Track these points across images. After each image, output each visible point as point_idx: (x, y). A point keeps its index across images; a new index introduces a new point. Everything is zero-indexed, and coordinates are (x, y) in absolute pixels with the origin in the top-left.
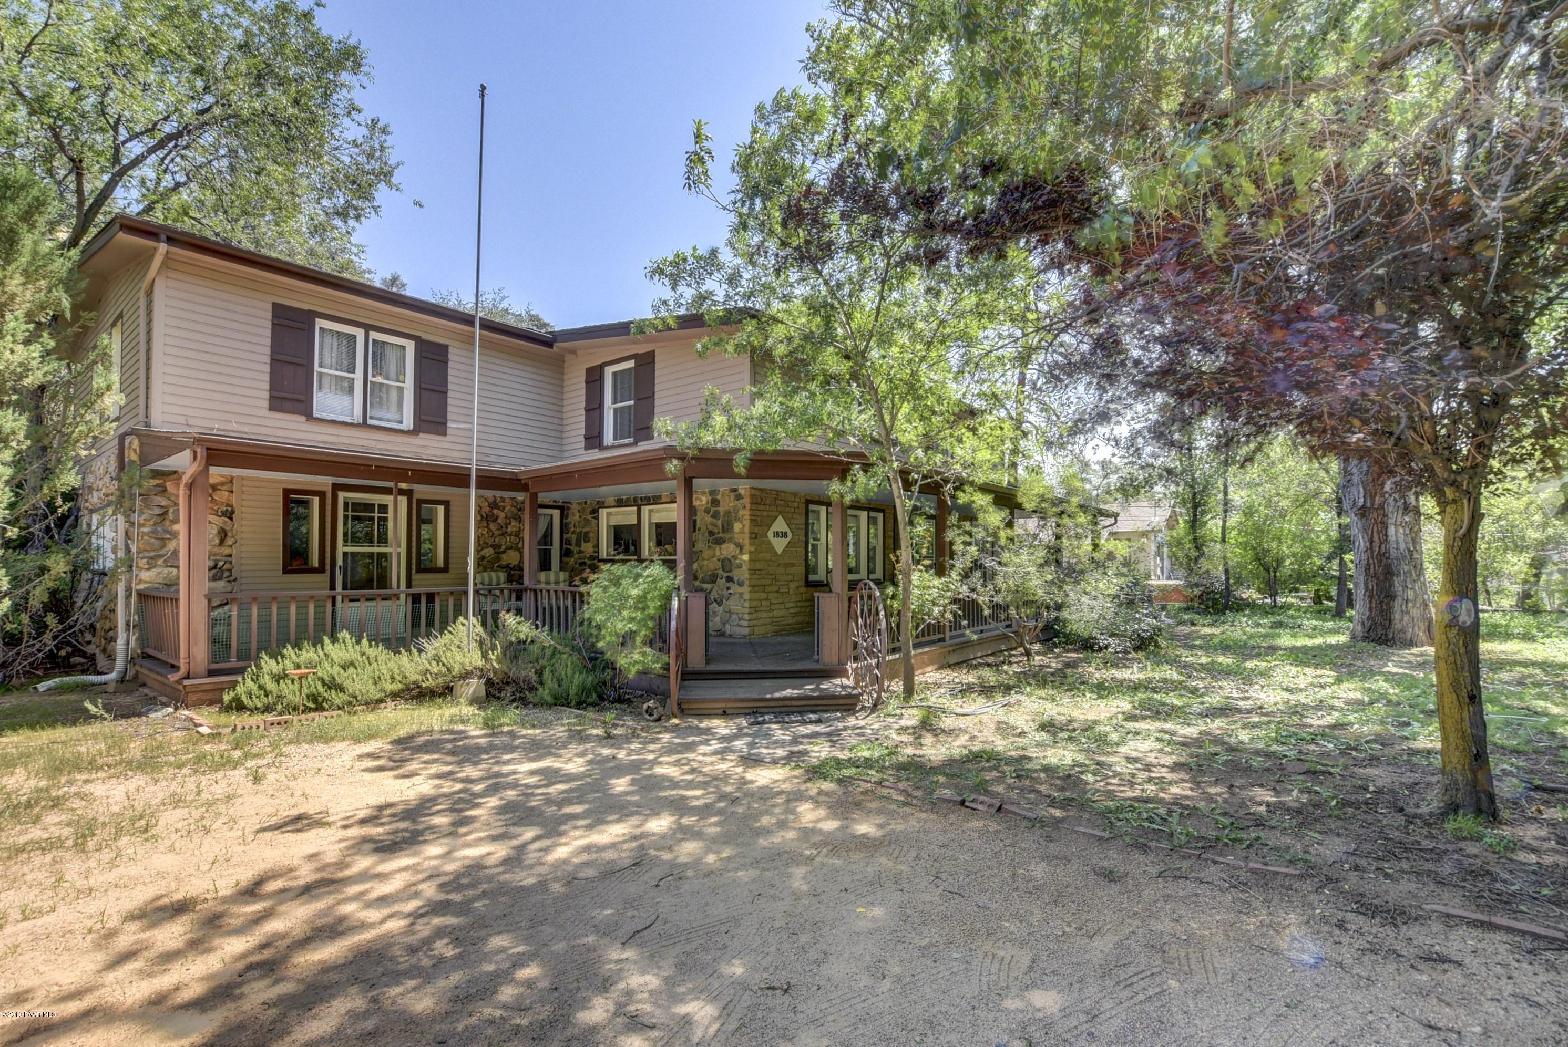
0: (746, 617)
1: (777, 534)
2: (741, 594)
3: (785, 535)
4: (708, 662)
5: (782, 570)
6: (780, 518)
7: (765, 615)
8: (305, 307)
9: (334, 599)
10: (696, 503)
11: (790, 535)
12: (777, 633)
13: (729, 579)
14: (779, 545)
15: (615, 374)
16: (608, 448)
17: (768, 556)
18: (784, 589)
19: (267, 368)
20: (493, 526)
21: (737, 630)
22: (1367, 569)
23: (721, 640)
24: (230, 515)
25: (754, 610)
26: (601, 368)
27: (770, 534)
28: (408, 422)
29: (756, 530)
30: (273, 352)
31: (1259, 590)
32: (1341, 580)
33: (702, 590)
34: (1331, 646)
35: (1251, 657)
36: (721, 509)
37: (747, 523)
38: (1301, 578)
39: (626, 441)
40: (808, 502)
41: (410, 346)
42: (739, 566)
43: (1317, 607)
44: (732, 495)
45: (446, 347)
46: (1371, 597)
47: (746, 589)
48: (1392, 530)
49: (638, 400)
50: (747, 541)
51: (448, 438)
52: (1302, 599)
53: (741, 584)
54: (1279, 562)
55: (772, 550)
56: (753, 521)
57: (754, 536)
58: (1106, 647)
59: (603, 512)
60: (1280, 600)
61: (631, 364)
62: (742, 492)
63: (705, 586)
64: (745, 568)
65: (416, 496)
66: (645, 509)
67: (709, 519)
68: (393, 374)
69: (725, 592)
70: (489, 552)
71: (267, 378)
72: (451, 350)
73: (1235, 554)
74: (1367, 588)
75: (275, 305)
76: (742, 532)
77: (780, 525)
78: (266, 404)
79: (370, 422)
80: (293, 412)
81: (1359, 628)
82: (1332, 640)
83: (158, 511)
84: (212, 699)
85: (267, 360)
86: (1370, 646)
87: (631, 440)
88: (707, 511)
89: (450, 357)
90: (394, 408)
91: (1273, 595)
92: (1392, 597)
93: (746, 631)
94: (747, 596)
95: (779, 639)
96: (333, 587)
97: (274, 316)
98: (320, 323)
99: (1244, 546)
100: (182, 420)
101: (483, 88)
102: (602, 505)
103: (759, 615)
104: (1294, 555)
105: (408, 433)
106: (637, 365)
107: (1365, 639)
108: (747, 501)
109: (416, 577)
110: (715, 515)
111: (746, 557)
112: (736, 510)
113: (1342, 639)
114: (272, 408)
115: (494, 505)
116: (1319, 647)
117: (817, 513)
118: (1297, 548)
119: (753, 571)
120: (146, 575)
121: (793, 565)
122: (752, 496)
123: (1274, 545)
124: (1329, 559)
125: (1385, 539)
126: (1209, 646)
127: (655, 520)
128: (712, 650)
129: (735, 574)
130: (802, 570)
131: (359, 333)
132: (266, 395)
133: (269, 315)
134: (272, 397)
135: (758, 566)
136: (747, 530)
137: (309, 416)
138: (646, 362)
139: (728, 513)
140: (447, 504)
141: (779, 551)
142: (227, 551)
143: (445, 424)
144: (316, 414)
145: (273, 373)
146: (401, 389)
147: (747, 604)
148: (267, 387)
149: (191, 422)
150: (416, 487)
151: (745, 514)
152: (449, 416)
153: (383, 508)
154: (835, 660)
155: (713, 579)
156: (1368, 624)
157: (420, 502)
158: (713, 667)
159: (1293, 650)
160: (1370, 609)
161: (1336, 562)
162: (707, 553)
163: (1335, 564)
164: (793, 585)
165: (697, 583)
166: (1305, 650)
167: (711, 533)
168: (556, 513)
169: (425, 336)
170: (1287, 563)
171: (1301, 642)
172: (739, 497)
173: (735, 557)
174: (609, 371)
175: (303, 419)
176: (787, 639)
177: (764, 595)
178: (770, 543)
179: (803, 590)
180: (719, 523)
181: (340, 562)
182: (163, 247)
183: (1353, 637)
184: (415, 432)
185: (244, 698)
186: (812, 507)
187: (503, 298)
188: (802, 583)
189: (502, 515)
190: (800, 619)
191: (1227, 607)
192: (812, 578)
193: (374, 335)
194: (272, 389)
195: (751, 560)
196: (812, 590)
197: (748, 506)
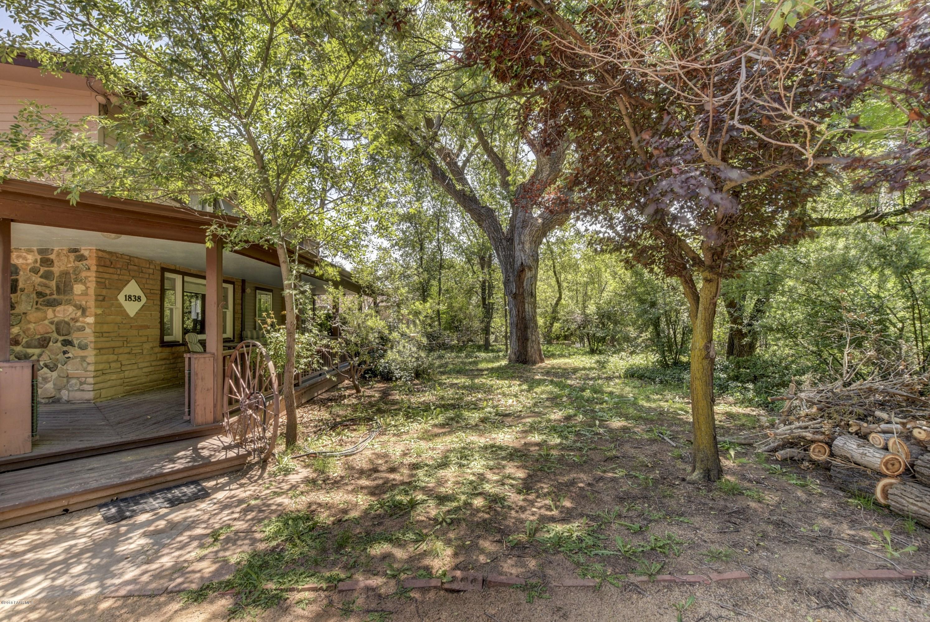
0: (91, 380)
1: (129, 298)
2: (83, 359)
3: (138, 299)
4: (34, 444)
5: (135, 332)
6: (133, 282)
7: (114, 377)
10: (15, 260)
11: (144, 299)
12: (129, 393)
13: (67, 343)
14: (132, 309)
17: (119, 319)
18: (137, 350)
21: (78, 395)
22: (517, 326)
23: (57, 407)
25: (100, 373)
27: (121, 297)
29: (104, 292)
33: (26, 357)
36: (56, 270)
37: (92, 285)
40: (164, 270)
42: (82, 329)
44: (72, 256)
47: (90, 354)
48: (526, 305)
50: (91, 303)
53: (83, 347)
55: (124, 313)
56: (100, 284)
57: (101, 299)
58: (400, 378)
62: (86, 253)
63: (30, 351)
64: (88, 330)
67: (37, 279)
69: (61, 356)
76: (85, 294)
77: (133, 288)
81: (513, 356)
86: (520, 365)
88: (35, 271)
92: (527, 339)
93: (91, 395)
94: (91, 359)
95: (133, 399)
103: (107, 377)
107: (517, 361)
108: (92, 263)
110: (48, 276)
111: (91, 320)
112: (77, 272)
113: (505, 361)
117: (174, 281)
119: (99, 334)
121: (148, 327)
122: (99, 258)
125: (524, 311)
128: (42, 424)
129: (75, 337)
130: (157, 332)
135: (105, 328)
136: (91, 291)
139: (65, 274)
141: (132, 314)
147: (91, 368)
151: (91, 276)
154: (210, 417)
155: (44, 343)
156: (517, 354)
158: (44, 450)
160: (518, 346)
162: (33, 316)
164: (147, 346)
165: (18, 349)
167: (40, 294)
172: (81, 258)
173: (75, 320)
176: (142, 398)
177: (112, 357)
178: (121, 306)
179: (158, 349)
180: (53, 284)
183: (510, 360)
186: (167, 275)
188: (157, 343)
190: (154, 377)
192: (167, 338)
195: (96, 323)
196: (168, 350)
197: (94, 268)
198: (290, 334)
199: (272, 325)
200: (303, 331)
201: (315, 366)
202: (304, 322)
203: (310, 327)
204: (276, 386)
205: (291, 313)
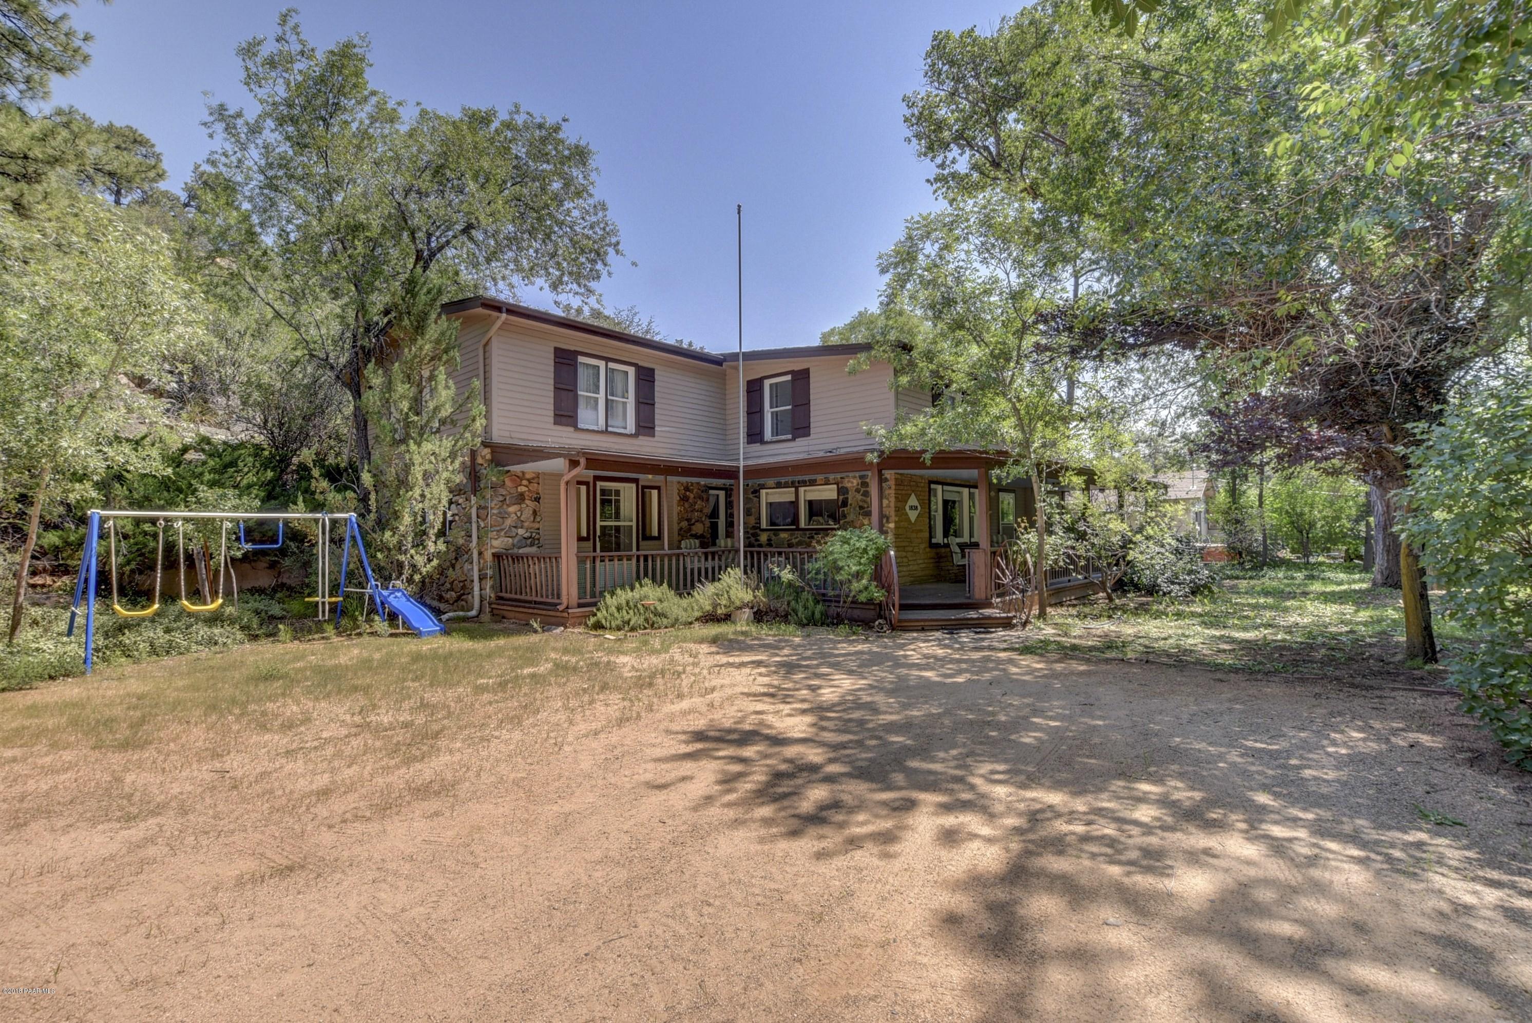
1: (911, 508)
3: (916, 508)
5: (916, 535)
6: (913, 496)
8: (572, 348)
9: (594, 558)
11: (919, 508)
14: (913, 515)
15: (771, 385)
16: (767, 443)
17: (906, 524)
18: (917, 550)
19: (552, 394)
20: (687, 505)
22: (1384, 529)
24: (537, 500)
26: (761, 380)
27: (907, 508)
28: (631, 428)
29: (898, 504)
30: (555, 383)
31: (1293, 551)
32: (1367, 540)
34: (1355, 591)
35: (1288, 599)
37: (893, 500)
38: (1332, 539)
39: (783, 437)
40: (931, 482)
41: (631, 371)
43: (1347, 564)
45: (653, 370)
46: (1388, 551)
49: (795, 406)
50: (893, 513)
51: (656, 439)
52: (1334, 558)
54: (1312, 525)
55: (909, 520)
56: (896, 498)
57: (897, 509)
59: (763, 492)
60: (1312, 560)
61: (789, 377)
62: (888, 476)
64: (891, 534)
65: (641, 483)
66: (802, 490)
67: (859, 497)
68: (619, 392)
70: (684, 524)
71: (552, 401)
72: (656, 372)
73: (1271, 519)
74: (1384, 544)
75: (557, 350)
76: (888, 506)
77: (913, 501)
78: (552, 420)
79: (610, 429)
80: (567, 425)
81: (1379, 577)
82: (1356, 587)
83: (501, 498)
84: (581, 621)
85: (552, 388)
86: (1387, 590)
87: (790, 437)
88: (858, 491)
89: (656, 377)
90: (620, 418)
91: (1306, 556)
96: (595, 550)
97: (556, 357)
98: (581, 359)
99: (1279, 511)
100: (507, 434)
101: (739, 206)
102: (763, 487)
104: (1324, 518)
105: (631, 436)
106: (793, 380)
107: (1384, 584)
108: (892, 483)
109: (642, 543)
111: (892, 525)
113: (1364, 586)
114: (555, 423)
115: (687, 489)
116: (1345, 592)
117: (935, 490)
118: (1328, 512)
120: (496, 543)
121: (921, 531)
122: (896, 479)
123: (1307, 510)
124: (1357, 521)
126: (1250, 592)
127: (808, 498)
130: (927, 535)
131: (602, 364)
132: (552, 414)
133: (552, 356)
134: (556, 415)
135: (900, 531)
136: (892, 505)
137: (575, 426)
138: (802, 378)
140: (658, 488)
141: (913, 519)
142: (537, 526)
143: (653, 428)
144: (580, 425)
145: (556, 398)
146: (624, 404)
148: (552, 407)
149: (513, 435)
150: (641, 476)
151: (892, 493)
152: (657, 422)
153: (617, 493)
154: (983, 596)
156: (1386, 573)
157: (644, 487)
159: (1323, 594)
160: (1388, 561)
161: (1363, 523)
163: (1362, 527)
164: (923, 546)
166: (1333, 594)
168: (722, 494)
169: (641, 363)
170: (1319, 525)
171: (1330, 588)
174: (767, 383)
175: (572, 429)
176: (922, 586)
177: (904, 555)
178: (907, 515)
179: (928, 550)
181: (598, 533)
182: (504, 316)
183: (1375, 584)
184: (636, 435)
185: (603, 621)
186: (933, 486)
187: (635, 314)
188: (926, 545)
189: (692, 496)
190: (926, 572)
191: (1264, 564)
192: (934, 541)
193: (611, 365)
194: (555, 409)
195: (896, 528)
196: (934, 550)
197: (893, 487)
198: (1041, 536)
199: (1025, 528)
200: (1051, 533)
201: (1061, 564)
202: (1051, 525)
203: (1057, 530)
204: (1032, 571)
205: (1041, 520)
